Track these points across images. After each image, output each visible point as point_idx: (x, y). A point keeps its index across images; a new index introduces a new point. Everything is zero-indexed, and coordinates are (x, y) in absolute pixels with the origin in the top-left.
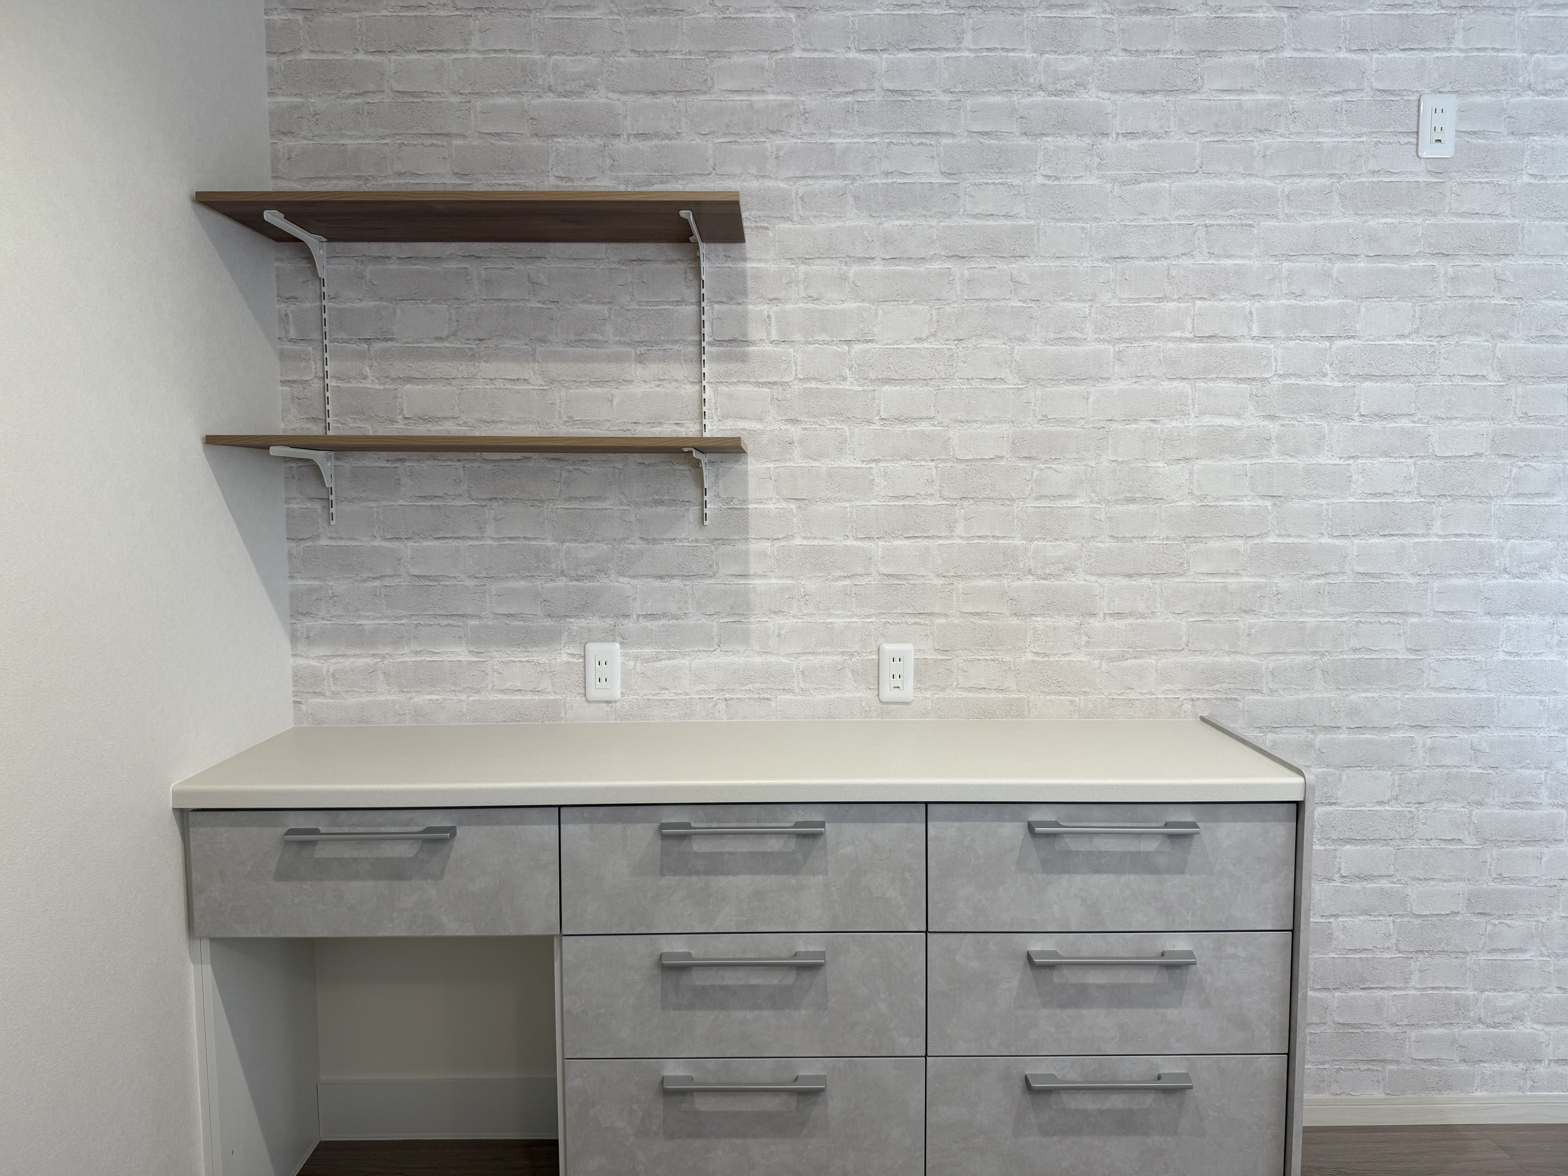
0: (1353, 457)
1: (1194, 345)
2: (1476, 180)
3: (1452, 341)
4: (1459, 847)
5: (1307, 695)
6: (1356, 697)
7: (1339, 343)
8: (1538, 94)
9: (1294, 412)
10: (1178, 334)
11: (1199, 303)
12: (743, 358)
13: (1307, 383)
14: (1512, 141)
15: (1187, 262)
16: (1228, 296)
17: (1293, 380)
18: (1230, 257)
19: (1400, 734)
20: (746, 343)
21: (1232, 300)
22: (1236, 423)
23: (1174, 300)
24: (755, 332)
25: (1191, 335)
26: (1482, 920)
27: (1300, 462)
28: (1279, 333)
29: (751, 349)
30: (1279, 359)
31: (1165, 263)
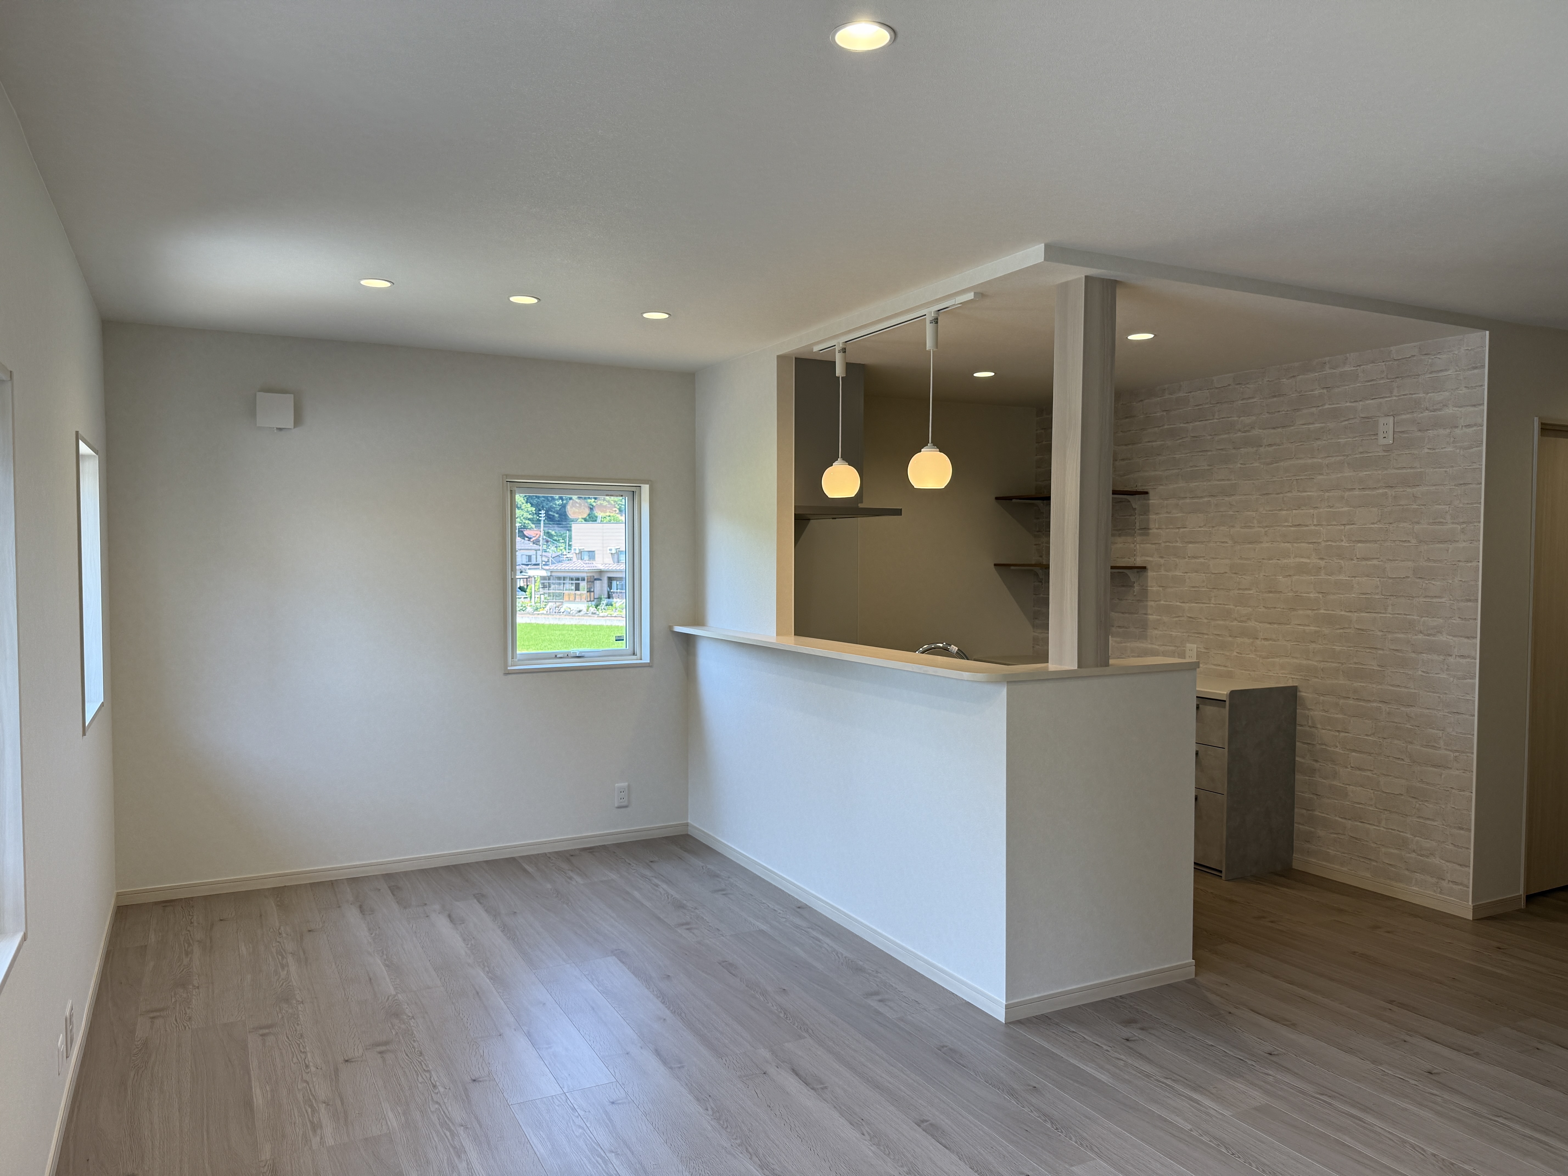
0: (1354, 577)
1: (1292, 528)
2: (1404, 453)
3: (1395, 525)
4: (1402, 762)
5: (1336, 682)
6: (1357, 684)
7: (1348, 527)
8: (1431, 412)
9: (1330, 557)
10: (1286, 524)
11: (1294, 511)
12: (1147, 535)
13: (1335, 544)
14: (1419, 434)
15: (1289, 495)
16: (1305, 508)
17: (1330, 543)
18: (1306, 492)
19: (1375, 704)
20: (1149, 529)
21: (1307, 510)
22: (1308, 561)
23: (1285, 510)
24: (1152, 526)
25: (1291, 525)
26: (1414, 800)
27: (1333, 578)
28: (1324, 523)
29: (1150, 531)
30: (1324, 534)
31: (1282, 495)
